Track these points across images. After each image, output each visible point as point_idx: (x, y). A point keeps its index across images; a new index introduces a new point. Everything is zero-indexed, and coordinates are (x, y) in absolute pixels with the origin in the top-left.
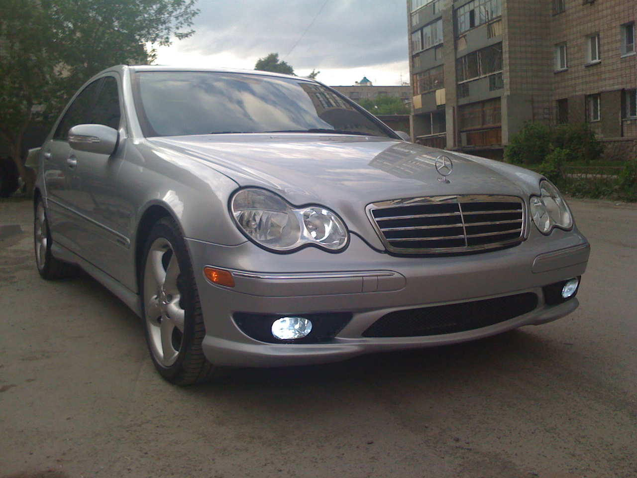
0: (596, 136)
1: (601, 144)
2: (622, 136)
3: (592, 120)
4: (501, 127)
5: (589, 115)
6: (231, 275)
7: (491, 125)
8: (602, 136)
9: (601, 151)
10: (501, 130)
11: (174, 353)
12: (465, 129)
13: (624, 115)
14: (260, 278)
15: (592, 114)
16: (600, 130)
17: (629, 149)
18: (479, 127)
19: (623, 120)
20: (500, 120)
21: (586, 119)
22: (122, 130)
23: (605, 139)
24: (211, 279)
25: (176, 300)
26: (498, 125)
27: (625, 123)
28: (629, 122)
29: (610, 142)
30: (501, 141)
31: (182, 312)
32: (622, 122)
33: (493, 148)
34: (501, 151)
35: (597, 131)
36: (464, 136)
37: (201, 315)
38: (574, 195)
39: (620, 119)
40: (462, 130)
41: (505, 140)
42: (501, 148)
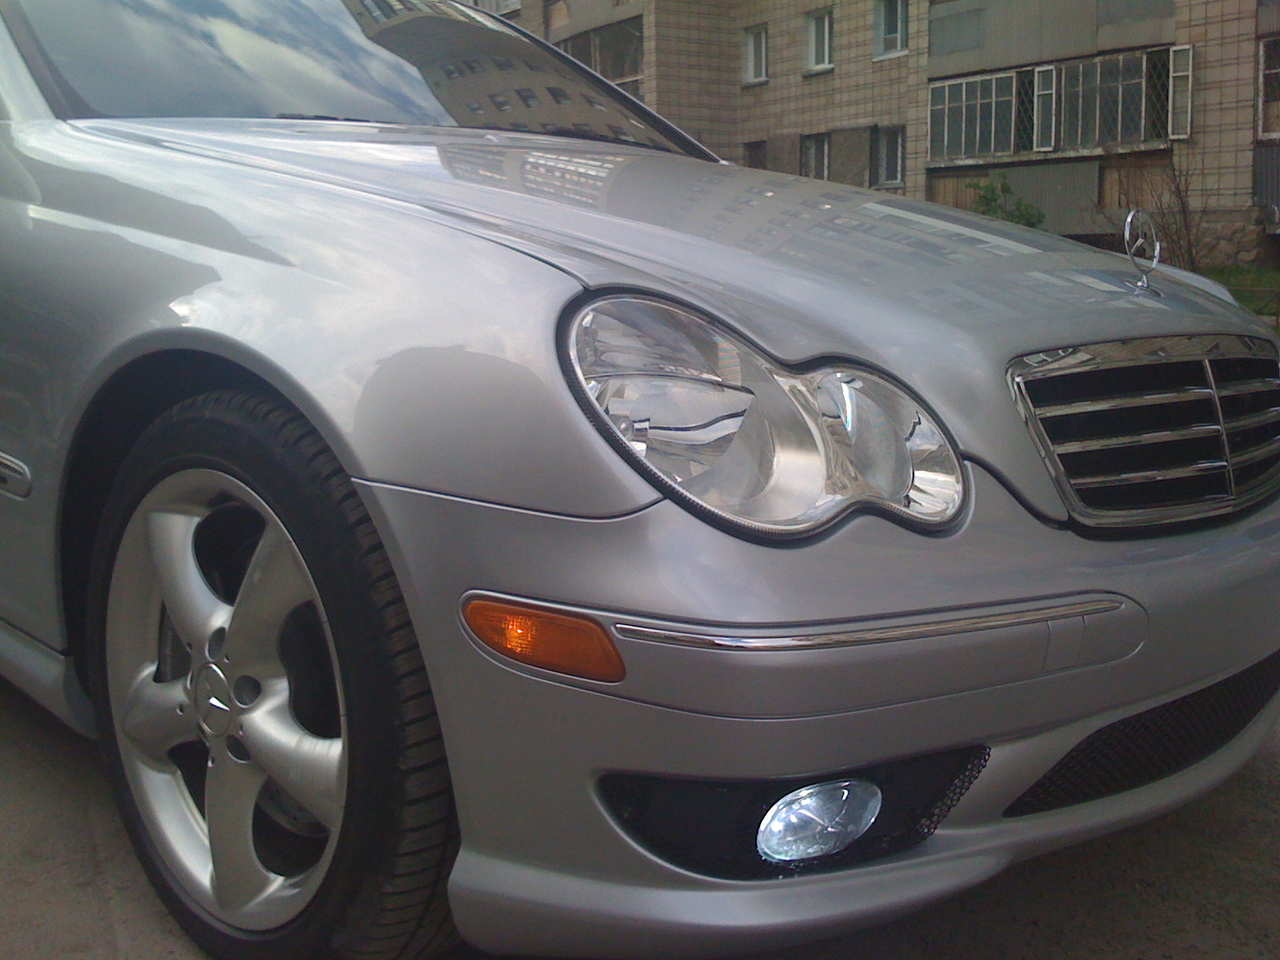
13: (874, 179)
24: (497, 643)
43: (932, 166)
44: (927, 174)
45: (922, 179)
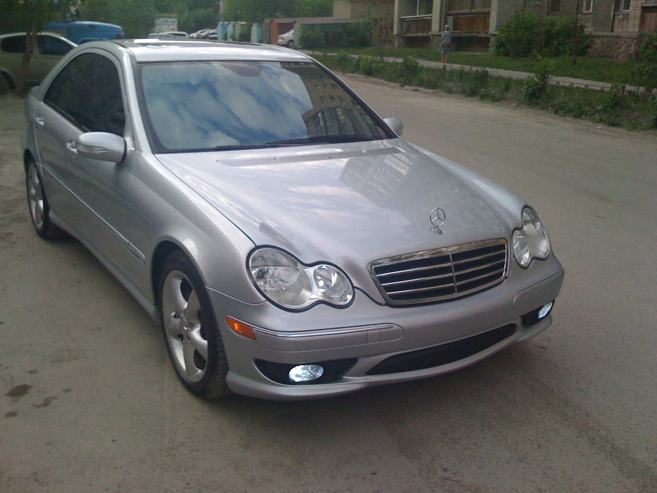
0: (586, 29)
1: (590, 38)
2: (612, 31)
3: (584, 11)
4: (489, 13)
5: (582, 5)
6: (252, 331)
7: (479, 10)
8: (592, 29)
9: (589, 46)
10: (489, 17)
11: (197, 371)
12: (453, 12)
13: (617, 8)
14: (276, 336)
15: (585, 5)
16: (591, 24)
17: (617, 46)
18: (467, 11)
19: (615, 13)
20: (489, 6)
21: (578, 9)
22: (128, 139)
23: (594, 33)
24: (233, 328)
25: (198, 329)
26: (487, 10)
27: (616, 17)
28: (621, 17)
29: (600, 37)
30: (488, 29)
31: (205, 342)
32: (614, 15)
33: (479, 36)
34: (488, 39)
35: (587, 25)
36: (451, 19)
37: (223, 351)
38: (556, 112)
39: (612, 12)
40: (449, 13)
41: (492, 29)
42: (487, 36)
43: (645, 5)
44: (642, 10)
45: (639, 12)
